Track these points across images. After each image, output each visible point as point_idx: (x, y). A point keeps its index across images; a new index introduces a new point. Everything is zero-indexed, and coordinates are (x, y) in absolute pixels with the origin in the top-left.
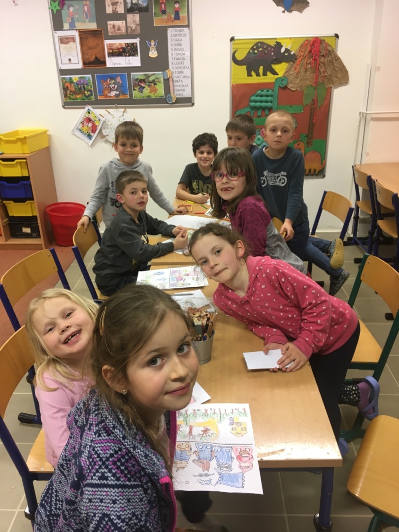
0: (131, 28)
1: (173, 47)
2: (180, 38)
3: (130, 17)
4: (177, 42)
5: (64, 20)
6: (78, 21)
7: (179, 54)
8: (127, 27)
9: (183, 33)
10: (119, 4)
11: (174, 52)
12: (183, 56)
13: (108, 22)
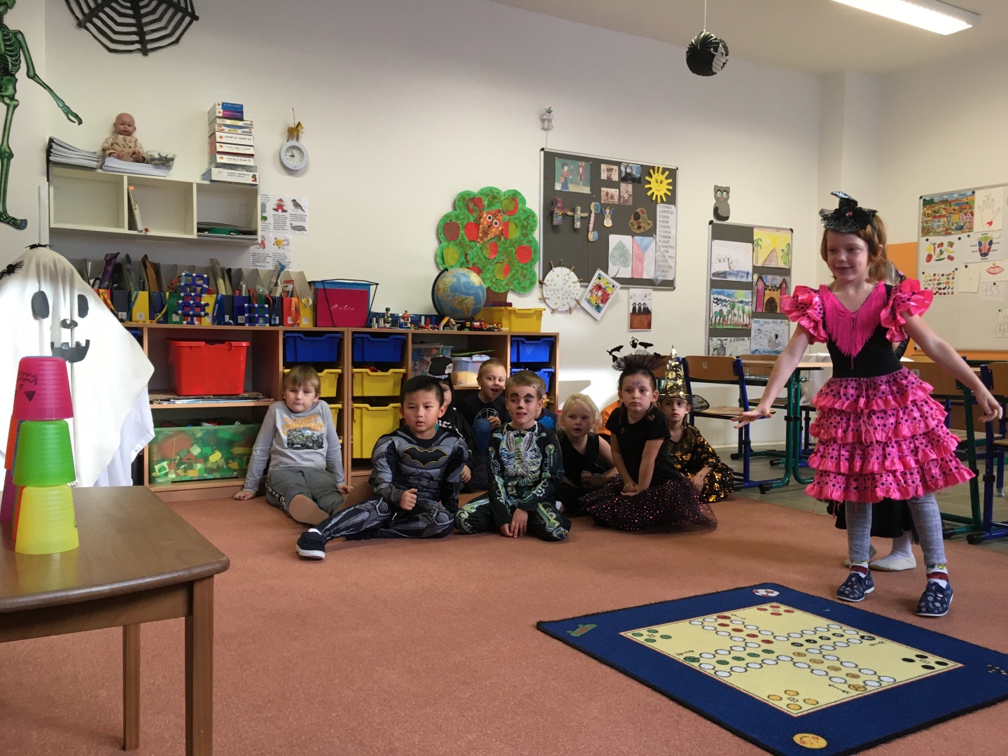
0: (624, 198)
1: (661, 224)
2: (668, 215)
3: (623, 185)
4: (664, 219)
5: (556, 180)
6: (571, 182)
7: (666, 232)
8: (620, 197)
9: (670, 210)
10: (614, 171)
11: (661, 229)
12: (669, 235)
13: (602, 189)
